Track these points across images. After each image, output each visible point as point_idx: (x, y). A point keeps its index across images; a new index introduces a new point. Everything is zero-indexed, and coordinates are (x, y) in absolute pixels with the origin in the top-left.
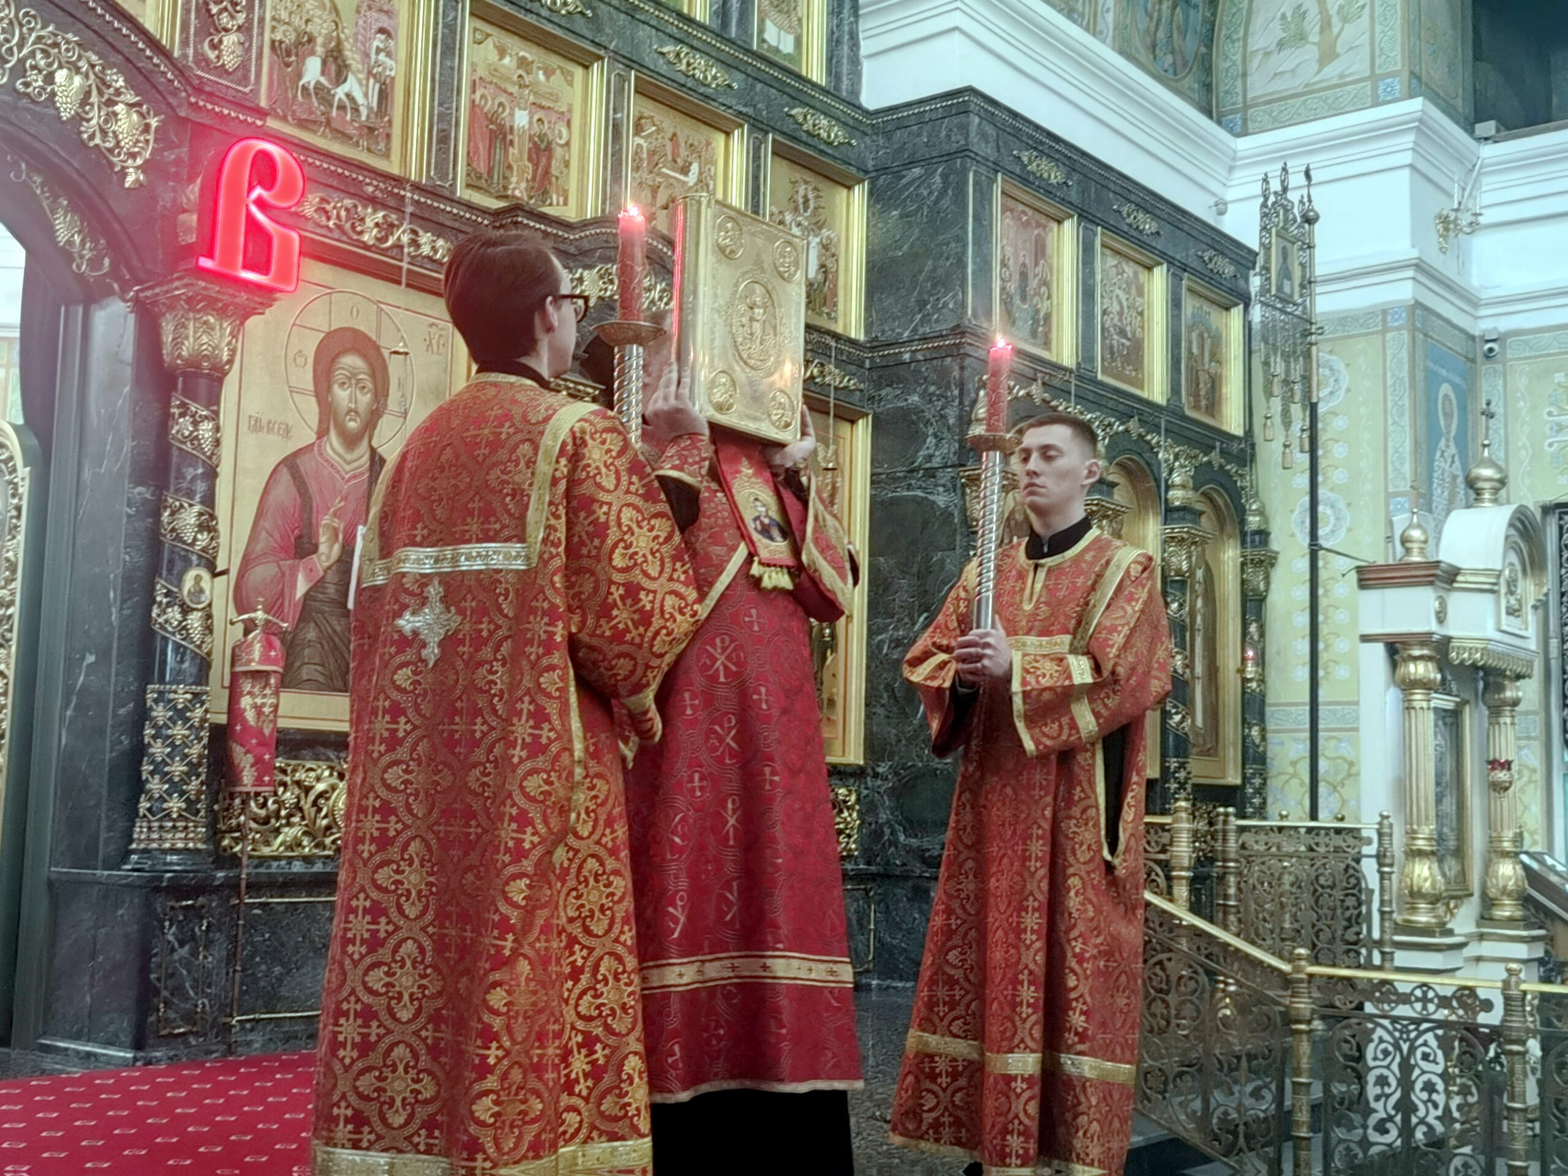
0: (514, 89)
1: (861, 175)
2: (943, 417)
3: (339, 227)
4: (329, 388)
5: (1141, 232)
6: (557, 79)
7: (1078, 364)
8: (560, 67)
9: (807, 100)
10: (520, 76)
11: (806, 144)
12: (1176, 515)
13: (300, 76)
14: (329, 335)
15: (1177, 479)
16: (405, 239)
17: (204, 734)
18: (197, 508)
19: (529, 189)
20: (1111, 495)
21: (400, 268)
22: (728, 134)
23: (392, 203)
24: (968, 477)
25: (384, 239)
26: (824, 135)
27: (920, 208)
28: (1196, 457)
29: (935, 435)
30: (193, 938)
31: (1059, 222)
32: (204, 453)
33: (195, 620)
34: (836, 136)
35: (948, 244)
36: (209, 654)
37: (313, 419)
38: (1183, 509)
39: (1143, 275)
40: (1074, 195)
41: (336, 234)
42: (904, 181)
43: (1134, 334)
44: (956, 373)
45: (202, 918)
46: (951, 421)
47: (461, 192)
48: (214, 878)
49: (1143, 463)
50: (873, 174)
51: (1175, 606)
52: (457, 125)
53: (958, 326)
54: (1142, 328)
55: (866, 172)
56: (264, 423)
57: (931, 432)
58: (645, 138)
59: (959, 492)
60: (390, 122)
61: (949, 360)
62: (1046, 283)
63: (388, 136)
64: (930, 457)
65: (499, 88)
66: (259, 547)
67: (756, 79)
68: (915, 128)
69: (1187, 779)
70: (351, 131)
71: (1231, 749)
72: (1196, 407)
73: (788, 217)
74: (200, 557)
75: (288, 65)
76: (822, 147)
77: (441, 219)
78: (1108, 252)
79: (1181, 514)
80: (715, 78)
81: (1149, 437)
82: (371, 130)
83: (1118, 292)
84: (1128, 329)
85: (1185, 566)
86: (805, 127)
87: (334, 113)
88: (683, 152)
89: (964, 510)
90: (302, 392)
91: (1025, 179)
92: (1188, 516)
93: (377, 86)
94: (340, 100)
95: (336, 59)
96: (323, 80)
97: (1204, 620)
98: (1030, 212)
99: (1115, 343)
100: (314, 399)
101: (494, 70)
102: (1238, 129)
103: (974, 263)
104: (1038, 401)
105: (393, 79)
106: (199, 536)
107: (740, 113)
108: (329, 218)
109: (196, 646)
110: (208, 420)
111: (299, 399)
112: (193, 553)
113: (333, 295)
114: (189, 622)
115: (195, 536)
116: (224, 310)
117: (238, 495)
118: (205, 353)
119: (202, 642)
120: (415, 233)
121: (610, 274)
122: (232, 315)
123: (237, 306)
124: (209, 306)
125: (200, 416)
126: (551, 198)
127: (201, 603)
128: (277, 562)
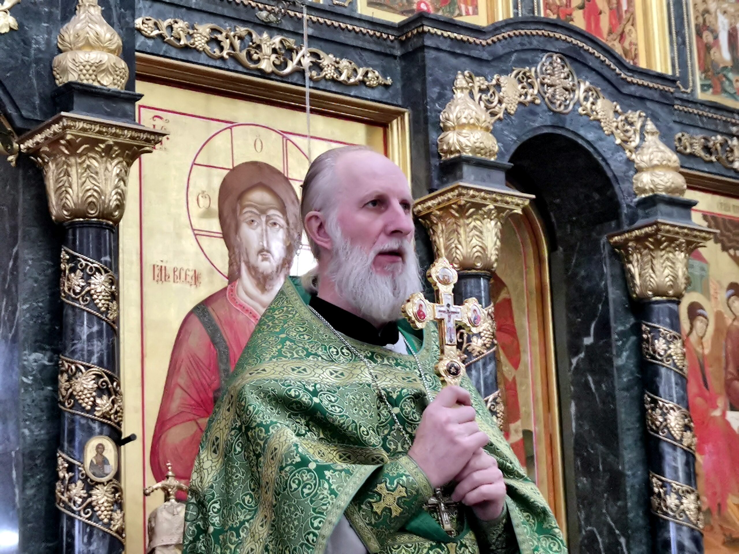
3: (234, 57)
4: (237, 228)
14: (234, 171)
16: (307, 62)
18: (96, 370)
21: (303, 94)
23: (288, 26)
25: (284, 65)
32: (98, 309)
33: (101, 497)
36: (121, 531)
37: (223, 264)
41: (231, 64)
47: (363, 10)
56: (170, 272)
66: (175, 406)
74: (102, 424)
77: (342, 38)
90: (209, 234)
100: (222, 241)
106: (98, 401)
108: (222, 49)
109: (104, 524)
110: (100, 272)
111: (205, 241)
112: (93, 420)
113: (234, 129)
114: (94, 498)
115: (94, 402)
116: (108, 151)
117: (147, 351)
118: (90, 200)
119: (111, 519)
120: (316, 55)
121: (528, 78)
122: (117, 156)
123: (122, 146)
124: (91, 149)
125: (91, 268)
126: (459, 8)
127: (107, 475)
128: (195, 420)
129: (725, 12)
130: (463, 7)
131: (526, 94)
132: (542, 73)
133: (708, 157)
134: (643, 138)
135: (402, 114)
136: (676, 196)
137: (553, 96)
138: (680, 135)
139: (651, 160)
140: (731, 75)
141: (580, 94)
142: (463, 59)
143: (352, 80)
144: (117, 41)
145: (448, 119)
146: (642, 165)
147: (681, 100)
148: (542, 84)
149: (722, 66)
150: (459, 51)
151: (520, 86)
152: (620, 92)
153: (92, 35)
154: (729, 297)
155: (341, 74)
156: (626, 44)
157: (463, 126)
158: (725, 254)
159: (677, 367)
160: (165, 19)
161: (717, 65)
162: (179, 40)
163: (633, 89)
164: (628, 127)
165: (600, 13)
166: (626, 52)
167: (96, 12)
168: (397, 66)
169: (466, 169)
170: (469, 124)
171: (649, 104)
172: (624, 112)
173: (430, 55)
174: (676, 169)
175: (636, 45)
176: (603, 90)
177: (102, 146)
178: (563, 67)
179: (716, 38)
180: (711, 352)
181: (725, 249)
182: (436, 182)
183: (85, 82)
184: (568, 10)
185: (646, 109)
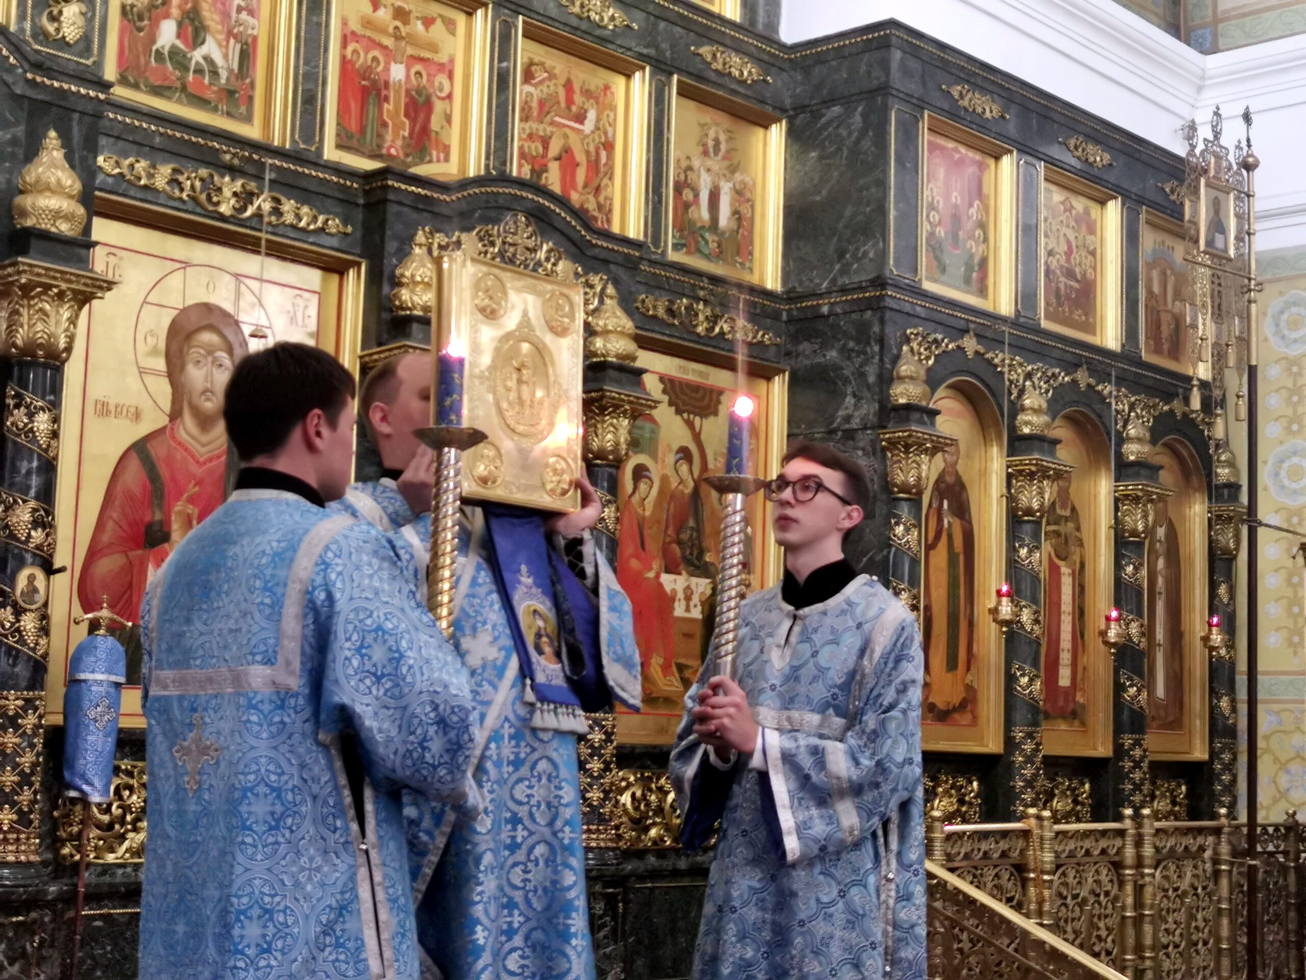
0: (388, 42)
1: (778, 114)
2: (862, 375)
3: (194, 199)
4: (182, 368)
5: (1091, 164)
6: (438, 28)
7: (1017, 310)
8: (440, 16)
9: (716, 37)
10: (396, 28)
11: (714, 83)
12: (1130, 471)
13: (153, 41)
14: (185, 311)
15: (1132, 431)
16: (267, 206)
17: (39, 741)
18: (32, 504)
19: (406, 146)
20: (1052, 453)
21: (259, 239)
22: (629, 76)
23: (250, 169)
24: (888, 440)
25: (244, 209)
26: (737, 73)
27: (839, 149)
28: (1155, 406)
29: (855, 396)
30: (24, 954)
31: (997, 158)
32: (40, 446)
33: (29, 622)
34: (750, 73)
35: (868, 189)
36: (45, 656)
37: (166, 403)
38: (1138, 464)
39: (1095, 209)
40: (1012, 129)
41: (190, 206)
42: (823, 120)
43: (1084, 276)
44: (876, 328)
45: (34, 934)
46: (871, 379)
47: (330, 153)
48: (46, 893)
49: (1093, 416)
50: (791, 113)
51: (1130, 569)
52: (324, 83)
53: (878, 277)
54: (1095, 269)
55: (784, 111)
56: (112, 408)
57: (849, 390)
58: (535, 86)
59: (879, 454)
60: (252, 85)
61: (869, 313)
62: (982, 225)
63: (251, 99)
64: (848, 419)
65: (373, 41)
66: (106, 538)
67: (657, 17)
68: (834, 63)
69: (1143, 757)
70: (209, 95)
71: (1198, 722)
72: (1158, 351)
73: (696, 163)
74: (35, 555)
75: (140, 30)
76: (734, 86)
77: (304, 184)
78: (1053, 188)
79: (1136, 469)
80: (612, 18)
81: (1100, 388)
82: (231, 93)
83: (1064, 230)
84: (1077, 270)
85: (1140, 527)
86: (714, 66)
87: (191, 77)
88: (578, 98)
89: (886, 475)
90: (155, 373)
91: (955, 113)
92: (1143, 472)
93: (238, 46)
94: (197, 63)
95: (192, 20)
96: (179, 44)
97: (1168, 582)
98: (963, 150)
99: (1062, 286)
100: (166, 380)
101: (367, 23)
102: (1208, 45)
103: (896, 209)
104: (970, 354)
105: (255, 38)
106: (33, 533)
107: (641, 54)
108: (182, 190)
109: (29, 648)
110: (44, 411)
111: (149, 380)
112: (27, 551)
113: (188, 269)
114: (22, 623)
115: (29, 534)
116: (61, 295)
117: (84, 484)
118: (40, 341)
119: (37, 644)
120: (277, 201)
121: (490, 236)
122: (69, 300)
123: (74, 291)
124: (44, 293)
125: (35, 407)
126: (431, 155)
127: (36, 603)
128: (125, 553)
129: (709, 170)
130: (434, 153)
131: (486, 253)
132: (505, 231)
133: (670, 320)
134: (601, 302)
135: (359, 265)
136: (627, 362)
137: (514, 255)
138: (643, 296)
139: (606, 325)
140: (707, 235)
141: (541, 255)
142: (426, 214)
143: (312, 227)
144: (78, 186)
145: (403, 275)
146: (598, 329)
147: (650, 261)
148: (504, 243)
149: (699, 225)
150: (421, 206)
151: (480, 245)
152: (583, 253)
153: (53, 180)
154: (676, 462)
155: (300, 220)
156: (601, 199)
157: (416, 283)
158: (678, 417)
159: (609, 530)
160: (126, 158)
161: (694, 224)
162: (140, 179)
163: (597, 251)
164: (588, 290)
165: (578, 165)
166: (600, 207)
167: (58, 155)
168: (359, 215)
169: (415, 326)
170: (422, 282)
171: (612, 267)
172: (586, 273)
173: (392, 209)
174: (629, 336)
175: (611, 199)
176: (566, 251)
177: (56, 290)
178: (527, 226)
179: (697, 196)
180: (653, 514)
181: (679, 412)
182: (385, 336)
183: (43, 226)
184: (543, 161)
185: (608, 272)
